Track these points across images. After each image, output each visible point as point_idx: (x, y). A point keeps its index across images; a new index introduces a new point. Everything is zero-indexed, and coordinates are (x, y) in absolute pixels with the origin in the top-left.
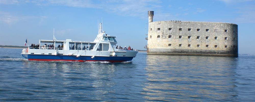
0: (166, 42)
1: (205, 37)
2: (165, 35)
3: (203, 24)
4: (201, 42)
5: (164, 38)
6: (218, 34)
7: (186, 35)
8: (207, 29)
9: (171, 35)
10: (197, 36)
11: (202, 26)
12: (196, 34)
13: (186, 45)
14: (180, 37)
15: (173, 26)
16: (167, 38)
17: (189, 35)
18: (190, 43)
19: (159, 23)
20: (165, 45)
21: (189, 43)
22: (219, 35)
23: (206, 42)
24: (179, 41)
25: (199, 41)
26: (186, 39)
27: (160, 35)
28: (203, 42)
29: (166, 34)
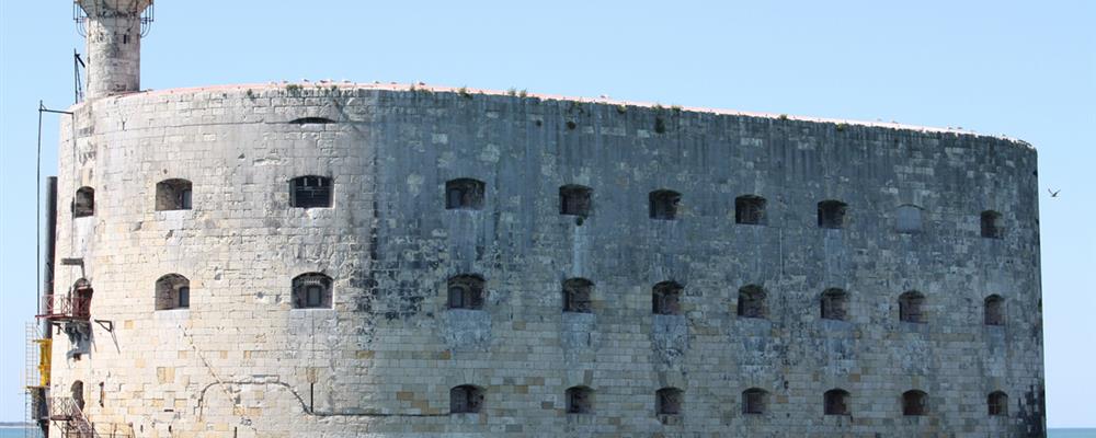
0: (415, 356)
1: (813, 293)
2: (407, 275)
3: (794, 144)
4: (782, 350)
5: (390, 316)
6: (924, 262)
7: (633, 273)
8: (829, 196)
9: (477, 268)
10: (740, 283)
11: (780, 166)
12: (728, 262)
13: (641, 398)
14: (575, 295)
15: (492, 154)
16: (429, 303)
17: (662, 276)
18: (676, 368)
19: (311, 112)
20: (400, 396)
21: (662, 376)
22: (938, 277)
23: (823, 362)
24: (563, 344)
25: (761, 348)
26: (638, 315)
27: (332, 269)
28: (792, 355)
29: (410, 256)
